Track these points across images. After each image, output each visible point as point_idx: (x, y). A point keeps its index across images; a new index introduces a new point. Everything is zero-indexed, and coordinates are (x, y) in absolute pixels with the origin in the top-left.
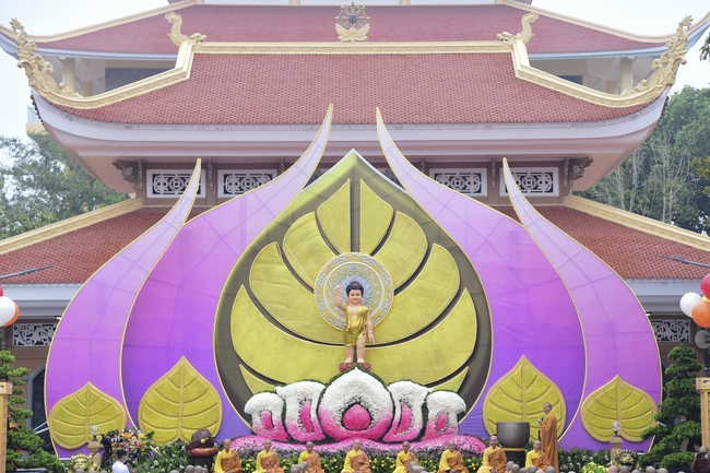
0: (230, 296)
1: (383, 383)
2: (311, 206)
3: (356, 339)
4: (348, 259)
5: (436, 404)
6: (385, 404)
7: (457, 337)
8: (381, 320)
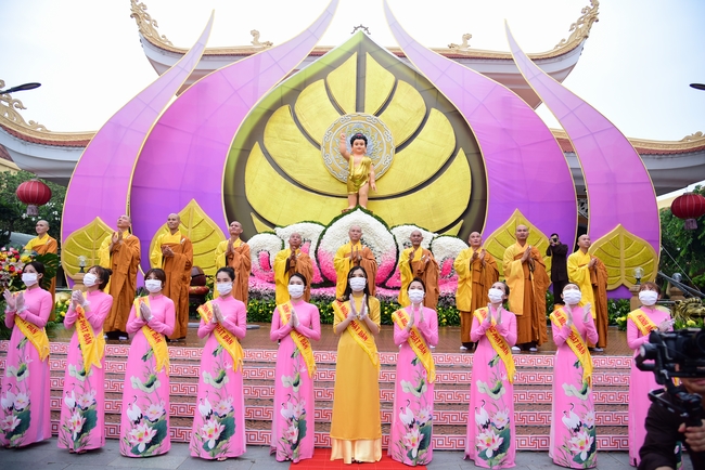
0: (245, 152)
1: (386, 225)
2: (322, 74)
3: (359, 187)
4: (353, 118)
5: (441, 248)
6: (389, 247)
7: (454, 191)
8: (383, 174)
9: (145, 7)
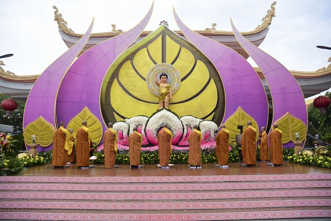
0: (110, 83)
1: (178, 116)
2: (145, 46)
3: (164, 98)
4: (161, 66)
5: (204, 126)
6: (179, 127)
7: (210, 99)
8: (175, 92)
9: (61, 16)
